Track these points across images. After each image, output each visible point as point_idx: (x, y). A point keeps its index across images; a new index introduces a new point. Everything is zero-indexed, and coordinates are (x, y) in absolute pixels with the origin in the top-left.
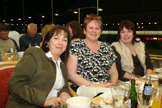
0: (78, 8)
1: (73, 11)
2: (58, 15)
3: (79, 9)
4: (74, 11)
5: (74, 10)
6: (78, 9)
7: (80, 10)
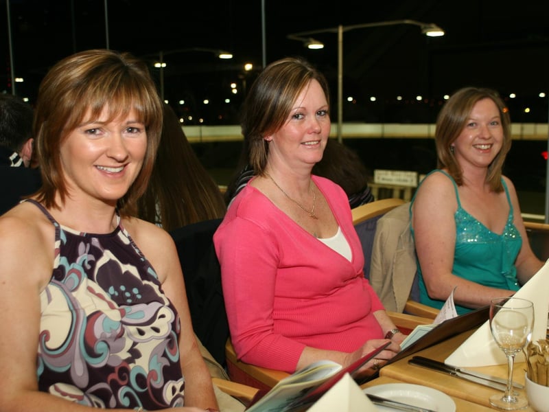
0: (337, 26)
1: (304, 40)
2: (230, 56)
3: (341, 31)
4: (311, 40)
5: (307, 37)
6: (333, 30)
7: (344, 34)
